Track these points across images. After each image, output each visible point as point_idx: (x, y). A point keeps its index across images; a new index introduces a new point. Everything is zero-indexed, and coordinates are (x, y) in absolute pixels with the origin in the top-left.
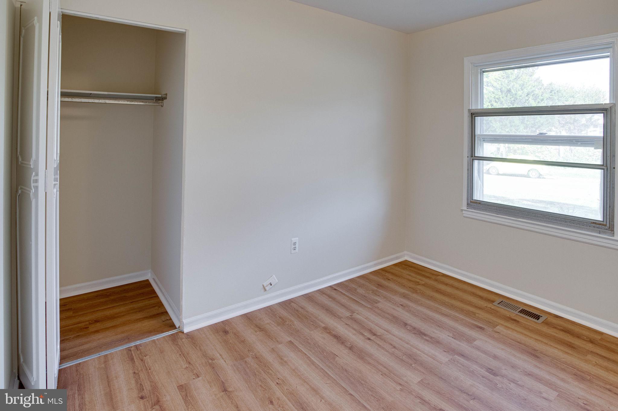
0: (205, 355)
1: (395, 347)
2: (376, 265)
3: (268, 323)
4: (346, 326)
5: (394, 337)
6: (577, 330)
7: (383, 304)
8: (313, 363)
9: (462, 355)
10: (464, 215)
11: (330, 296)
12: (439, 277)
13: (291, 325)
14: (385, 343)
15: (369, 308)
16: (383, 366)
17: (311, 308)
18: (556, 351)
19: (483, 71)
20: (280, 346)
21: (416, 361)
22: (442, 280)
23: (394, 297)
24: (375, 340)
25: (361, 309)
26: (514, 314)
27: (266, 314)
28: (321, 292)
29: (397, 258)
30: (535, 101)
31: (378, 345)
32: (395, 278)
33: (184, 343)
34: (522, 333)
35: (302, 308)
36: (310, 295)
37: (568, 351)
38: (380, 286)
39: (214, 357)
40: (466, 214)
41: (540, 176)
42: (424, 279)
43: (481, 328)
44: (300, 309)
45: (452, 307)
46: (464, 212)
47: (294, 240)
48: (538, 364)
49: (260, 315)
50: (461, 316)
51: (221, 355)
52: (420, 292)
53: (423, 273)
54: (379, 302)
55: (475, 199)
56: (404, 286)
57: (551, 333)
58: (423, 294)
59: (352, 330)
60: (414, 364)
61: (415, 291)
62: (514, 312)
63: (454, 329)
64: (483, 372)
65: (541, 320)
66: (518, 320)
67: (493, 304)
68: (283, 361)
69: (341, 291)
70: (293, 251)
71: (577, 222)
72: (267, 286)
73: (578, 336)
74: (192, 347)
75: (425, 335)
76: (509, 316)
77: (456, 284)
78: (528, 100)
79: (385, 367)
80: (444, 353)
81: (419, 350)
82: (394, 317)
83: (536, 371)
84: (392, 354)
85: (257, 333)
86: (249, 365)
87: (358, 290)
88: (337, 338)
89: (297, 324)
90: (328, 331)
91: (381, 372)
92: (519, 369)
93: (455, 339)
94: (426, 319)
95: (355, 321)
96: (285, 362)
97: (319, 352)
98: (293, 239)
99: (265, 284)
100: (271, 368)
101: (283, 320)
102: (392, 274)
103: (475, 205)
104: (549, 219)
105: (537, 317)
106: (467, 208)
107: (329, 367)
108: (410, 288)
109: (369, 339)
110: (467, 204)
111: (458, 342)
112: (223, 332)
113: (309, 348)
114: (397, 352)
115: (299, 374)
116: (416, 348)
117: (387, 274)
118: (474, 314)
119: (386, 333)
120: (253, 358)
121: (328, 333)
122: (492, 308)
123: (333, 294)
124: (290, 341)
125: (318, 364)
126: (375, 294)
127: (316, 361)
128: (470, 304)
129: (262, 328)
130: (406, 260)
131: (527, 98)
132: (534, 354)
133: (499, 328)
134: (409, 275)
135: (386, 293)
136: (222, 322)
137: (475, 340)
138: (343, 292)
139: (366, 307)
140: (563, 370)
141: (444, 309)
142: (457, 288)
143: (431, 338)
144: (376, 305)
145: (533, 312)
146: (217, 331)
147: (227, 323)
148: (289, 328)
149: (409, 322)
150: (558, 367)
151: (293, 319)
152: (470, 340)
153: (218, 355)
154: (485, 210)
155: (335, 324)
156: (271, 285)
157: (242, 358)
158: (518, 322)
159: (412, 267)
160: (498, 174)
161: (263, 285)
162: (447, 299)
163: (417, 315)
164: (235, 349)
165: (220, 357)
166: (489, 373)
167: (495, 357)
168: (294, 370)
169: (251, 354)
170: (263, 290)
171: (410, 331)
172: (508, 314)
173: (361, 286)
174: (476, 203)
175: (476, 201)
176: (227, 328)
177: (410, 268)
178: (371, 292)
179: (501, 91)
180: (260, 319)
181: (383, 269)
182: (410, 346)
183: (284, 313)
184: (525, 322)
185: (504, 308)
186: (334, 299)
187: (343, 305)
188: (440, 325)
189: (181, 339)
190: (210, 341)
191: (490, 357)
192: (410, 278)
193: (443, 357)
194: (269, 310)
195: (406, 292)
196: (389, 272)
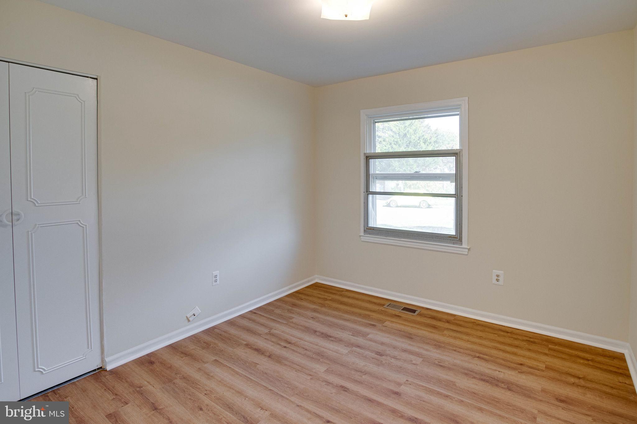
0: (132, 385)
1: (306, 350)
2: (290, 289)
3: (193, 349)
4: (265, 340)
5: (306, 342)
6: (439, 316)
7: (297, 319)
8: (237, 373)
9: (358, 346)
10: (362, 240)
11: (250, 319)
12: (343, 293)
13: (215, 347)
14: (298, 348)
15: (285, 324)
16: (297, 364)
17: (233, 331)
18: (424, 332)
19: (375, 122)
20: (206, 365)
21: (323, 356)
22: (345, 295)
23: (306, 312)
24: (290, 347)
25: (278, 326)
26: (397, 312)
27: (191, 341)
28: (242, 316)
29: (308, 282)
30: (425, 144)
31: (293, 350)
32: (307, 298)
33: (108, 379)
34: (402, 324)
35: (225, 332)
36: (232, 321)
37: (432, 331)
38: (294, 305)
39: (141, 385)
40: (363, 239)
41: (429, 206)
42: (330, 295)
43: (373, 325)
44: (223, 333)
45: (353, 313)
46: (362, 237)
47: (215, 273)
48: (412, 343)
49: (185, 343)
50: (360, 319)
51: (148, 382)
52: (328, 306)
53: (331, 291)
54: (293, 318)
55: (370, 226)
56: (315, 303)
57: (422, 321)
58: (330, 307)
59: (271, 343)
60: (322, 359)
61: (323, 305)
62: (398, 310)
63: (353, 329)
64: (373, 355)
65: (417, 313)
66: (400, 315)
67: (384, 307)
68: (209, 376)
69: (260, 314)
70: (214, 284)
71: (439, 237)
72: (191, 317)
73: (440, 320)
74: (118, 381)
75: (330, 337)
76: (394, 314)
77: (357, 296)
78: (419, 143)
79: (298, 365)
80: (345, 347)
81: (326, 348)
82: (306, 327)
83: (409, 348)
84: (304, 355)
85: (183, 358)
86: (177, 385)
87: (275, 311)
88: (258, 351)
89: (221, 345)
90: (250, 347)
91: (295, 369)
92: (399, 348)
93: (353, 336)
94: (332, 325)
95: (273, 335)
96: (211, 377)
97: (243, 364)
98: (213, 273)
99: (188, 316)
100: (198, 384)
101: (207, 344)
102: (305, 294)
103: (370, 231)
104: (422, 237)
105: (414, 311)
106: (364, 234)
107: (251, 373)
108: (319, 303)
109: (285, 347)
110: (364, 231)
111: (356, 338)
112: (149, 363)
113: (233, 362)
114: (308, 353)
115: (225, 383)
116: (323, 348)
117: (300, 295)
118: (369, 316)
119: (300, 340)
120: (181, 379)
121: (249, 348)
122: (383, 310)
123: (254, 317)
124: (216, 360)
125: (241, 373)
126: (291, 312)
127: (239, 371)
128: (366, 309)
129: (187, 354)
130: (317, 282)
131: (419, 142)
132: (409, 337)
133: (387, 323)
134: (319, 294)
135: (299, 310)
136: (147, 355)
137: (368, 334)
138: (262, 314)
139: (282, 323)
140: (428, 344)
141: (347, 316)
142: (357, 299)
143: (335, 338)
144: (291, 320)
145: (413, 309)
146: (143, 363)
147: (152, 355)
148: (213, 349)
149: (318, 329)
150: (425, 342)
151: (216, 342)
152: (364, 335)
153: (146, 383)
154: (377, 234)
155: (256, 340)
156: (195, 315)
157: (170, 381)
158: (401, 317)
159: (321, 287)
160: (397, 206)
161: (186, 316)
162: (348, 308)
163: (325, 324)
164: (163, 375)
165: (148, 384)
166: (377, 355)
167: (382, 344)
168: (220, 381)
169: (178, 376)
170: (187, 321)
171: (319, 336)
172: (394, 313)
173: (278, 307)
174: (371, 229)
175: (371, 228)
176: (153, 359)
177: (320, 288)
178: (286, 311)
179: (399, 135)
180: (185, 347)
181: (296, 292)
182: (318, 347)
183: (208, 339)
184: (405, 316)
185: (391, 308)
186: (254, 321)
187: (262, 325)
188: (343, 328)
189: (105, 376)
190: (136, 373)
191: (378, 344)
192: (320, 296)
193: (344, 350)
194: (194, 339)
195: (317, 307)
196: (302, 294)
